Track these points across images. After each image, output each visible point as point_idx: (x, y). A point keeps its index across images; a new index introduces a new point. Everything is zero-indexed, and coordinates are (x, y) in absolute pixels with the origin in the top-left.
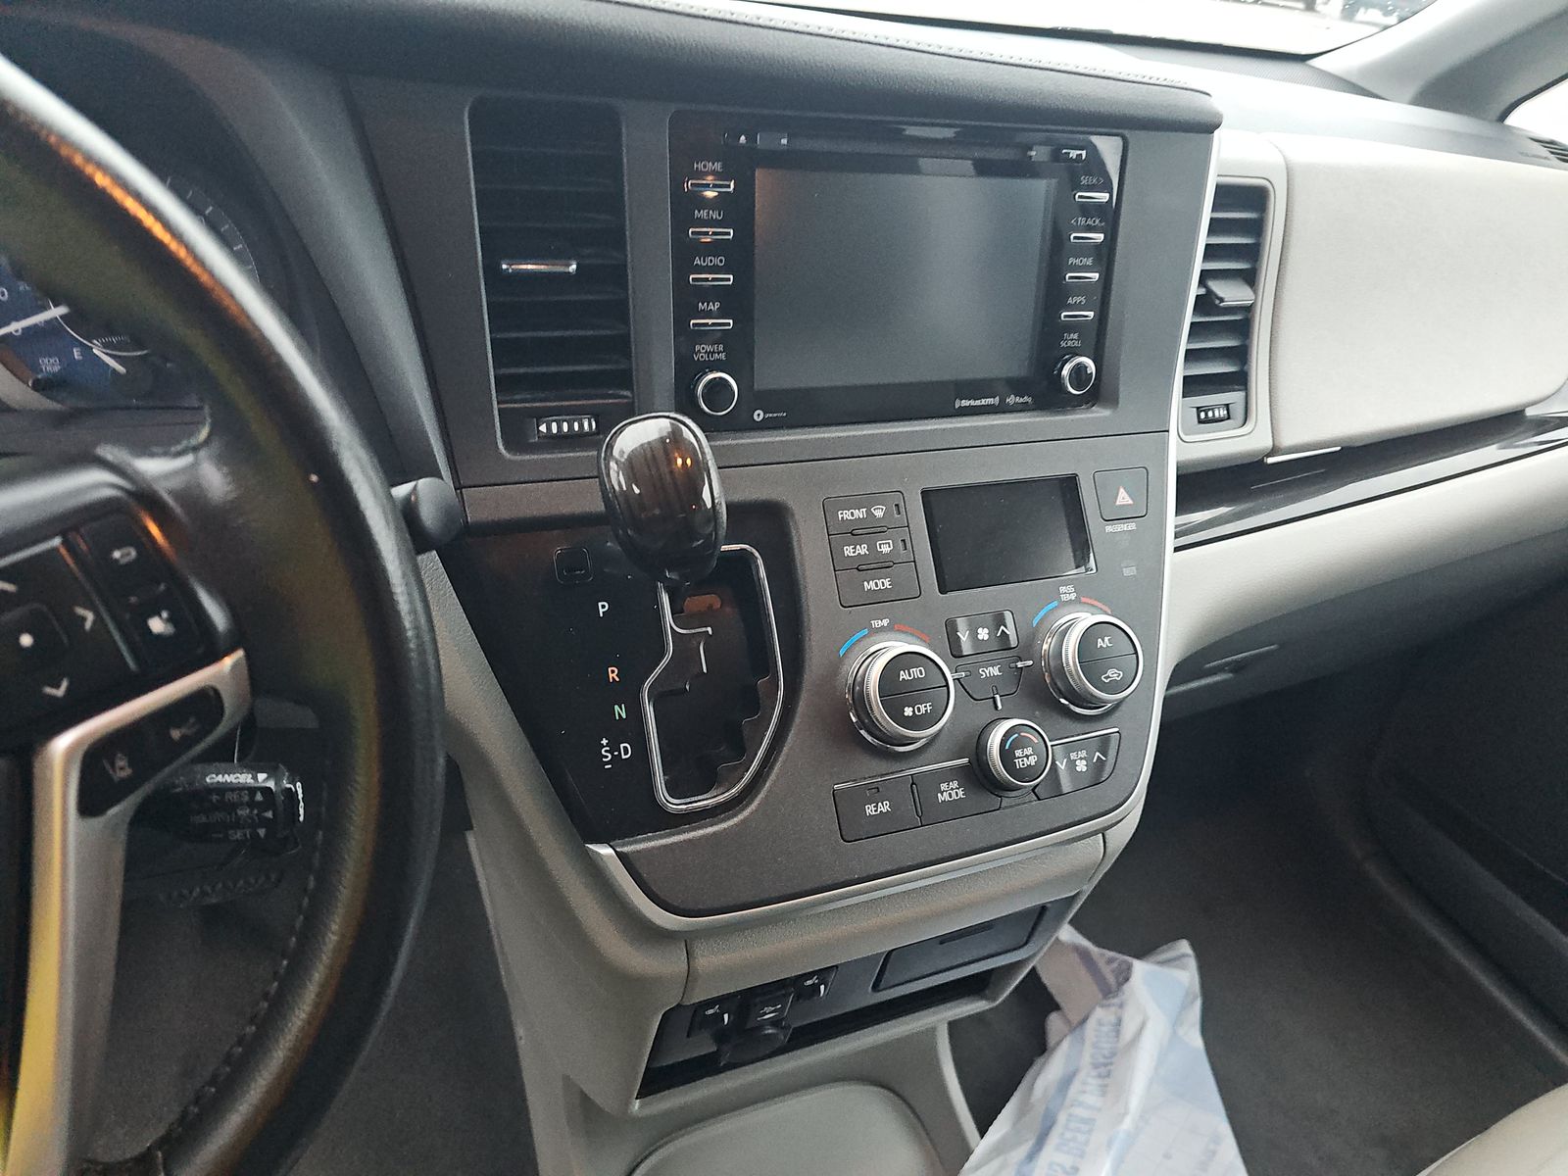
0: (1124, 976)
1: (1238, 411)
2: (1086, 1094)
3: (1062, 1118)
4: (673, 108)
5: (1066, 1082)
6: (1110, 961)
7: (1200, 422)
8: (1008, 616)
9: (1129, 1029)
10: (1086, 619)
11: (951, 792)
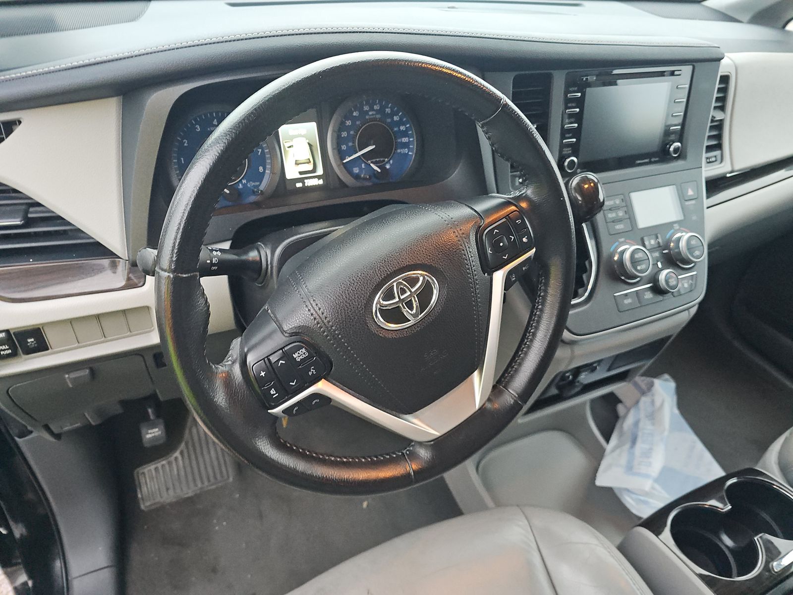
0: (651, 385)
1: (719, 158)
2: (646, 426)
3: (640, 434)
4: (567, 71)
5: (636, 424)
6: (643, 381)
7: (708, 163)
8: (659, 236)
9: (658, 403)
10: (686, 236)
11: (649, 295)
